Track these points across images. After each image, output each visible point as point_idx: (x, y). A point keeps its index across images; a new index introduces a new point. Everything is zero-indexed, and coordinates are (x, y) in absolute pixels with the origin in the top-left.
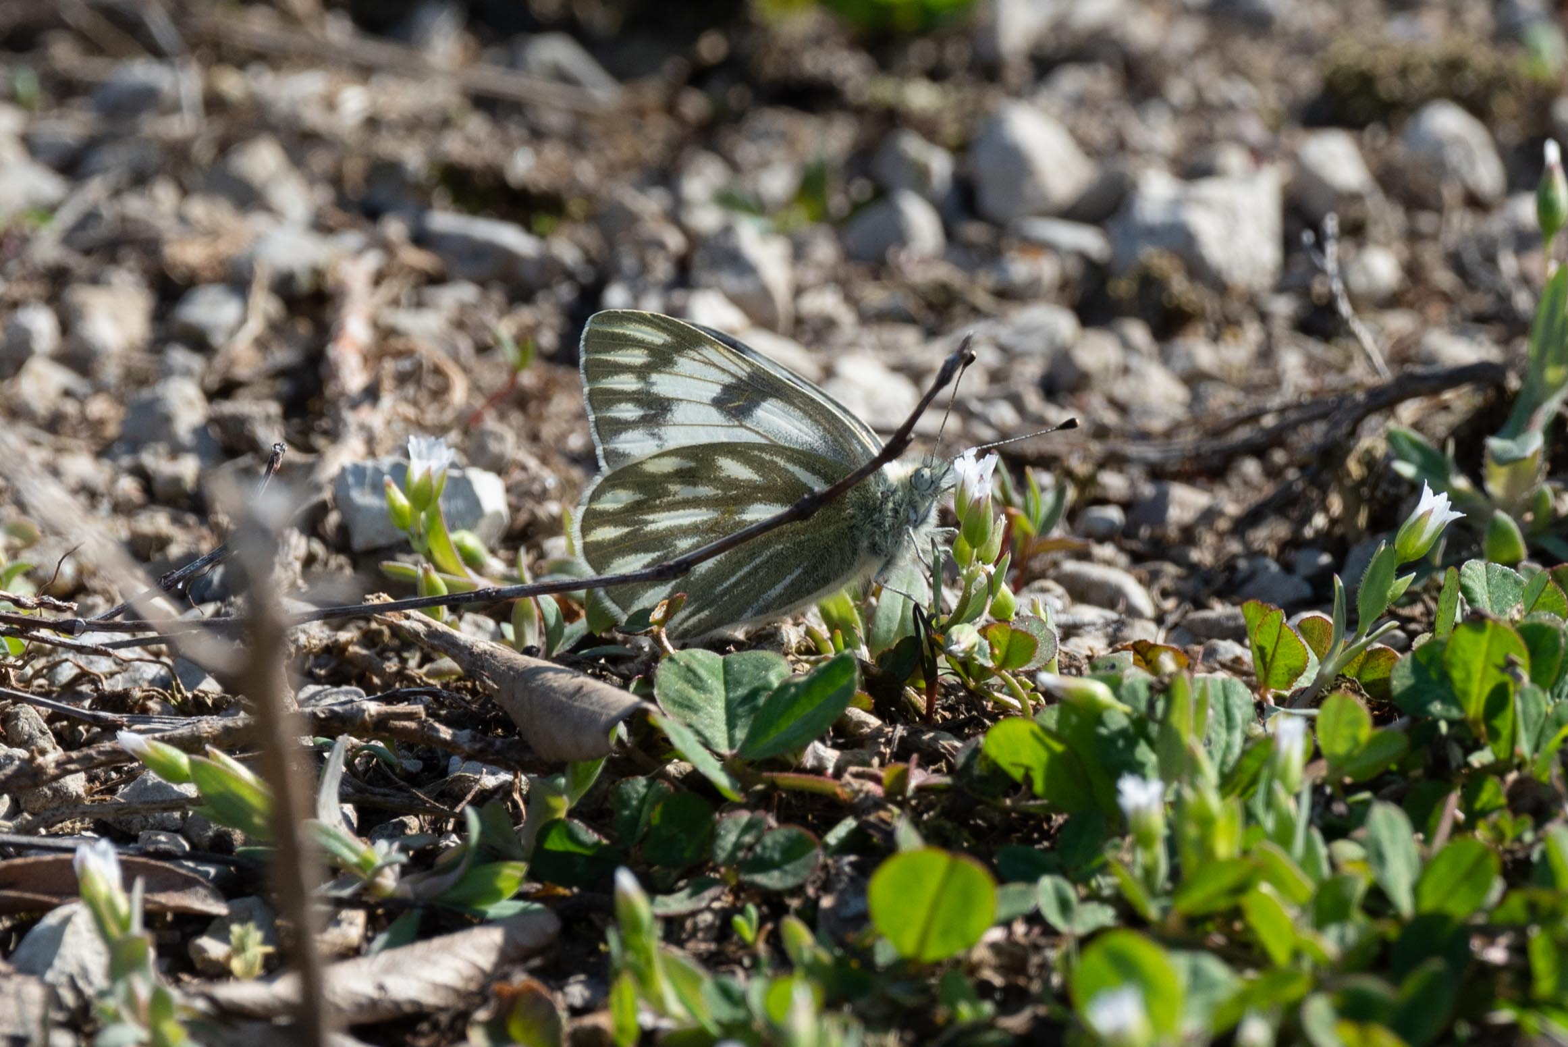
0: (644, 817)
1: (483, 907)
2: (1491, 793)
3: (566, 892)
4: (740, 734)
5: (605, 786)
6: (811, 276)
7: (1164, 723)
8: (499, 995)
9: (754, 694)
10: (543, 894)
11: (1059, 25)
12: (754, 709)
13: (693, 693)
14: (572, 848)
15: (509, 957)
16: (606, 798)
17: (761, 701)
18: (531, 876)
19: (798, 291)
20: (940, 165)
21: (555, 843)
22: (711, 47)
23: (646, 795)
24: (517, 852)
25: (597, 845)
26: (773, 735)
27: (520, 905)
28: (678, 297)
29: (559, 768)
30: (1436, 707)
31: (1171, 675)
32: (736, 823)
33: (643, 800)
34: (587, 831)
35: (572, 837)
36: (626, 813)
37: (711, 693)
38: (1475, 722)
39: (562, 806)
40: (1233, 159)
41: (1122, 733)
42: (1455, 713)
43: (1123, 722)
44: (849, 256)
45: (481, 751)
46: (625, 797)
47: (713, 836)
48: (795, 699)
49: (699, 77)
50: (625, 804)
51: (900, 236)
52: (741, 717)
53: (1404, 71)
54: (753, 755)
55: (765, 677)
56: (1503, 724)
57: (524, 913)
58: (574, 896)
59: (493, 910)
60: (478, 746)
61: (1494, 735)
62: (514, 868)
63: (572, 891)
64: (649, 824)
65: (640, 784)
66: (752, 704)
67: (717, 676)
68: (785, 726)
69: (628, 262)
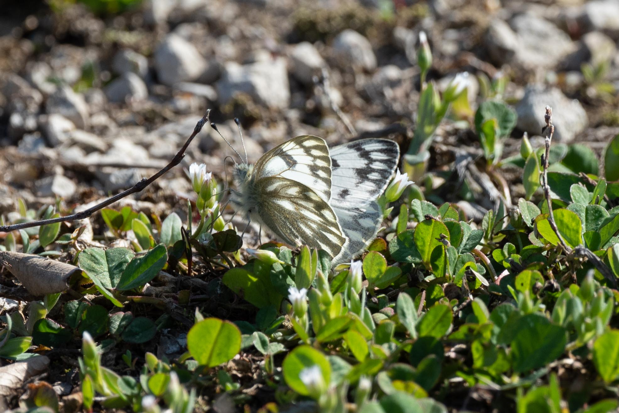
0: (78, 317)
1: (14, 356)
2: (438, 291)
3: (49, 349)
4: (117, 281)
5: (60, 305)
6: (95, 109)
7: (298, 268)
8: (30, 388)
9: (120, 264)
10: (38, 350)
11: (177, 9)
12: (121, 271)
13: (94, 265)
14: (48, 330)
15: (30, 374)
16: (60, 310)
17: (124, 267)
18: (34, 343)
19: (91, 115)
20: (142, 63)
21: (43, 329)
22: (31, 22)
23: (78, 308)
24: (26, 333)
25: (59, 329)
26: (131, 280)
27: (29, 355)
28: (43, 119)
29: (41, 298)
30: (409, 258)
31: (301, 247)
32: (118, 317)
33: (77, 310)
34: (55, 323)
35: (49, 326)
36: (71, 315)
37: (102, 265)
38: (427, 263)
39: (44, 313)
40: (263, 57)
41: (281, 272)
42: (418, 260)
43: (281, 268)
44: (109, 100)
45: (6, 293)
46: (70, 309)
47: (109, 323)
48: (140, 265)
49: (27, 35)
50: (70, 311)
51: (130, 91)
52: (116, 274)
53: (329, 20)
54: (123, 288)
55: (124, 257)
56: (440, 263)
57: (32, 357)
58: (52, 350)
59: (18, 357)
60: (5, 291)
61: (436, 268)
62: (28, 339)
63: (51, 348)
64: (81, 319)
65: (76, 303)
66: (120, 269)
67: (103, 258)
68: (136, 276)
69: (19, 105)
